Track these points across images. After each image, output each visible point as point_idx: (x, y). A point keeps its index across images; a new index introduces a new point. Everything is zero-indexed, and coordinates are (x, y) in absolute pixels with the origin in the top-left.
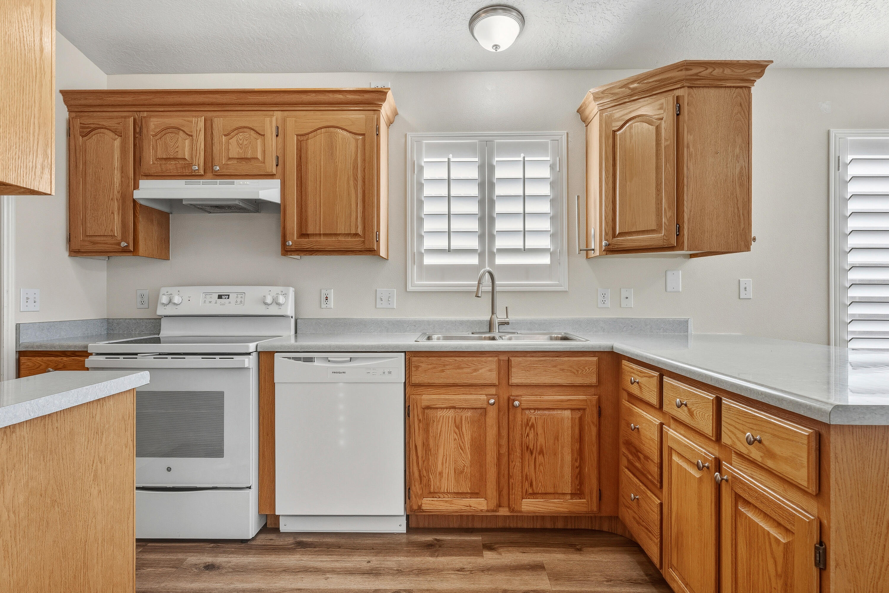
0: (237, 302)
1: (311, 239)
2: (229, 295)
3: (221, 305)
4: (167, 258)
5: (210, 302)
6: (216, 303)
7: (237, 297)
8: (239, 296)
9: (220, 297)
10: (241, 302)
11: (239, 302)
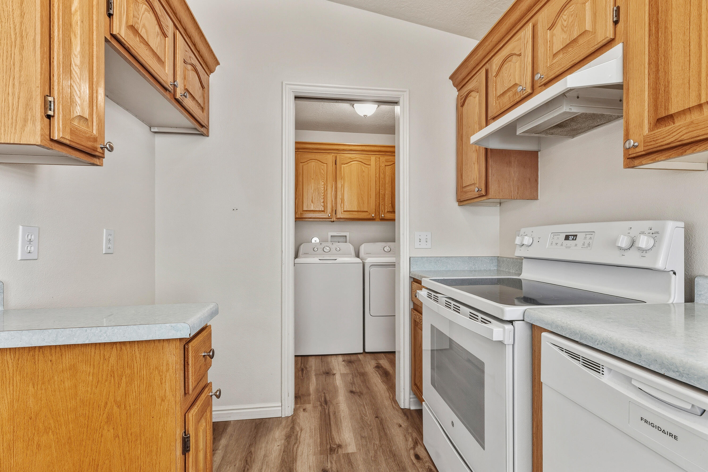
0: (584, 244)
1: (680, 122)
2: (576, 236)
3: (566, 247)
4: (535, 198)
5: (557, 244)
6: (562, 245)
7: (585, 238)
8: (588, 236)
9: (567, 238)
10: (589, 244)
11: (586, 245)
